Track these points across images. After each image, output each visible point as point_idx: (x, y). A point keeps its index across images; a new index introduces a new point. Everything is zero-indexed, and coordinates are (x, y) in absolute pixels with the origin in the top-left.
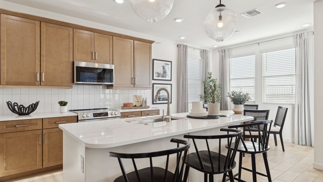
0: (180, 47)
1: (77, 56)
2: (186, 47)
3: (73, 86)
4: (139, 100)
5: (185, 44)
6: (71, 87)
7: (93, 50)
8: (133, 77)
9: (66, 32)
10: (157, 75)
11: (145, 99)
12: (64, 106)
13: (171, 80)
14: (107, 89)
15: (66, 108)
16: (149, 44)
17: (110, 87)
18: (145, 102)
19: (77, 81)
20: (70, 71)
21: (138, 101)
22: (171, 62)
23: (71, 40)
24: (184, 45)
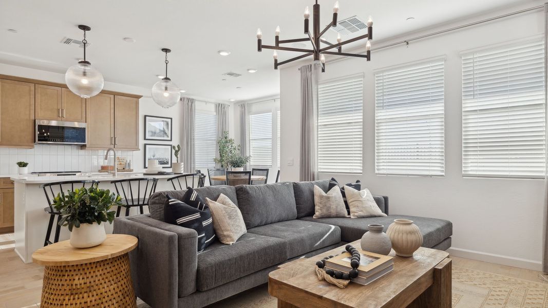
0: (184, 101)
1: (40, 114)
2: (191, 101)
3: (35, 146)
4: (122, 163)
5: (191, 97)
6: (32, 147)
7: (59, 107)
8: (112, 136)
9: (25, 88)
10: (150, 134)
11: (128, 162)
12: (23, 166)
13: (171, 140)
14: (81, 149)
15: (25, 170)
16: (135, 99)
17: (83, 147)
18: (129, 165)
19: (39, 140)
20: (31, 129)
21: (120, 164)
22: (171, 119)
23: (32, 97)
24: (188, 99)
